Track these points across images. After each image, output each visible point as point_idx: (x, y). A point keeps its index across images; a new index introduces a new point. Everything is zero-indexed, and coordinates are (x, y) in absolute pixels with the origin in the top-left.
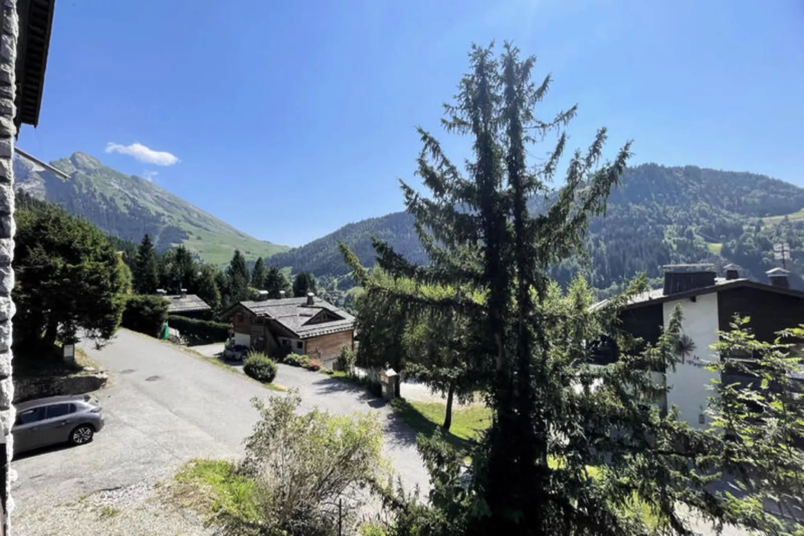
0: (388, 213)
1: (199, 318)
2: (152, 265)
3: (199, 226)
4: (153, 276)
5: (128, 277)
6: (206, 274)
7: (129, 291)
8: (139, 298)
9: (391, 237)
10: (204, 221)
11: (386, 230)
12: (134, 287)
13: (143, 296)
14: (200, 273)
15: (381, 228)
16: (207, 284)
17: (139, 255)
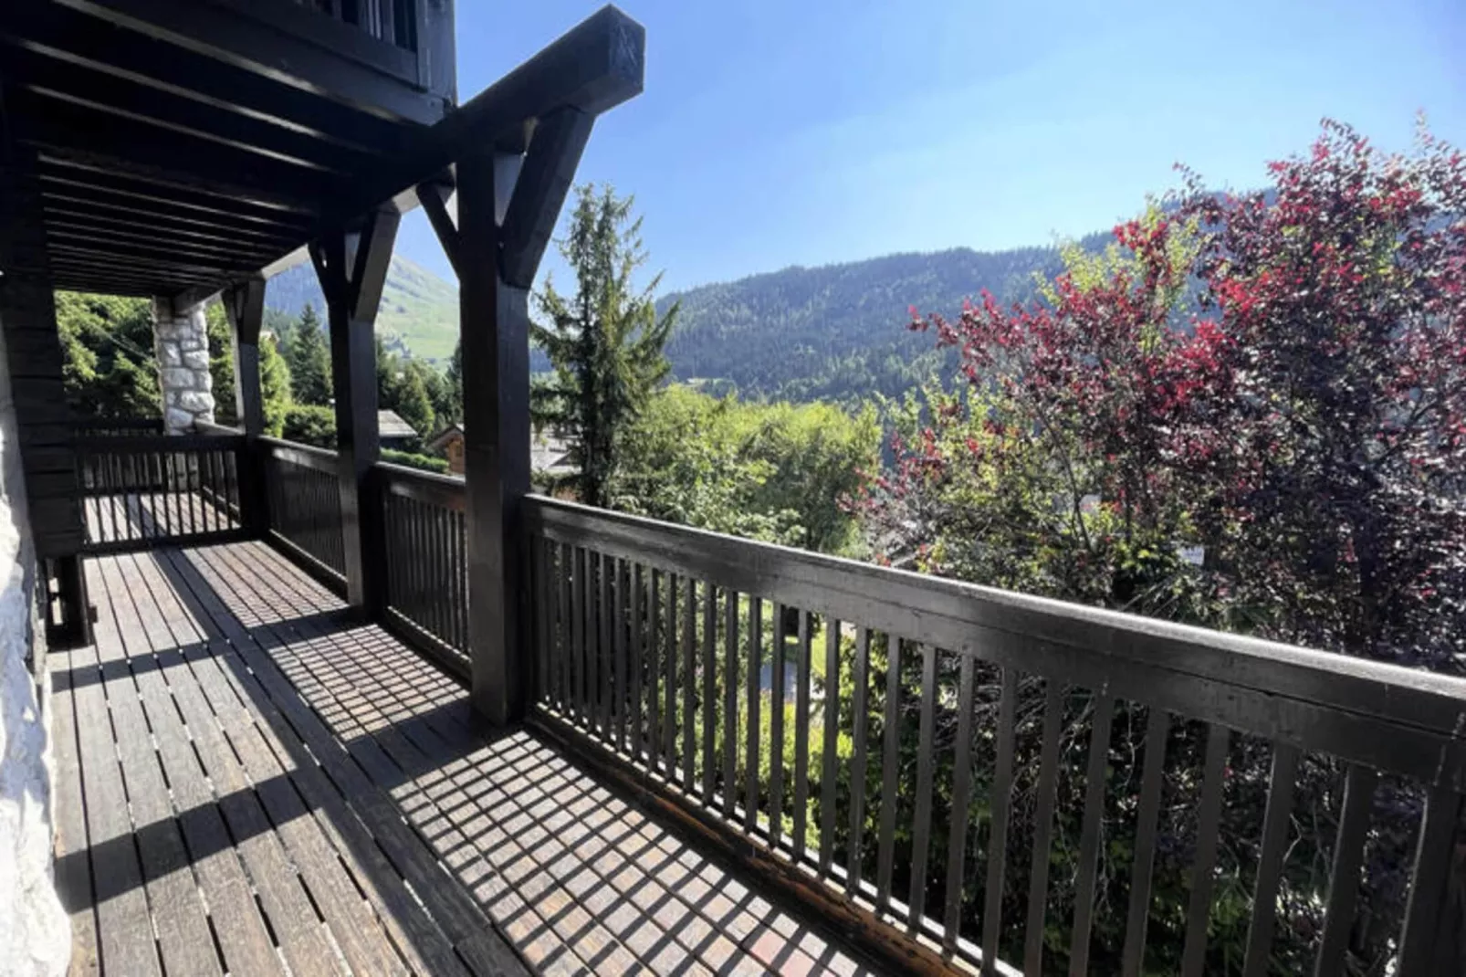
0: (745, 275)
1: (397, 449)
2: (320, 358)
3: (401, 288)
4: (322, 377)
5: (283, 377)
6: (409, 378)
7: (288, 400)
8: (304, 410)
9: (749, 320)
10: (409, 277)
11: (739, 309)
12: (295, 395)
13: (309, 408)
14: (400, 375)
15: (730, 303)
16: (410, 394)
17: (299, 340)
